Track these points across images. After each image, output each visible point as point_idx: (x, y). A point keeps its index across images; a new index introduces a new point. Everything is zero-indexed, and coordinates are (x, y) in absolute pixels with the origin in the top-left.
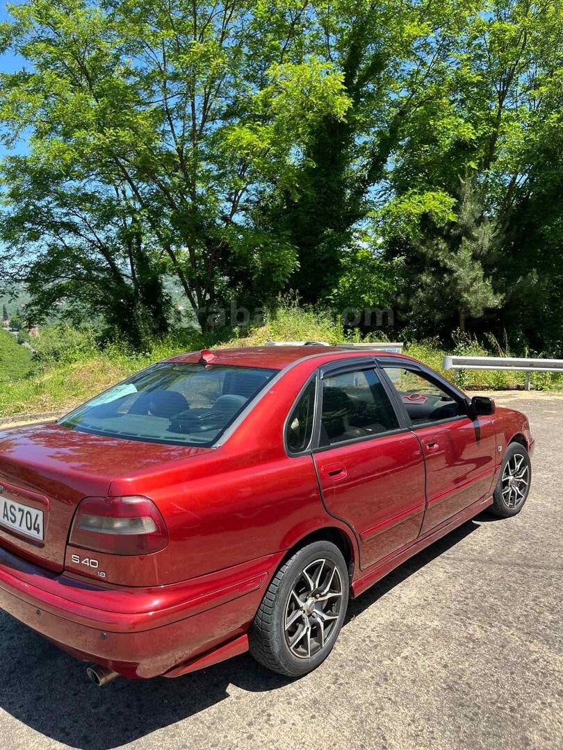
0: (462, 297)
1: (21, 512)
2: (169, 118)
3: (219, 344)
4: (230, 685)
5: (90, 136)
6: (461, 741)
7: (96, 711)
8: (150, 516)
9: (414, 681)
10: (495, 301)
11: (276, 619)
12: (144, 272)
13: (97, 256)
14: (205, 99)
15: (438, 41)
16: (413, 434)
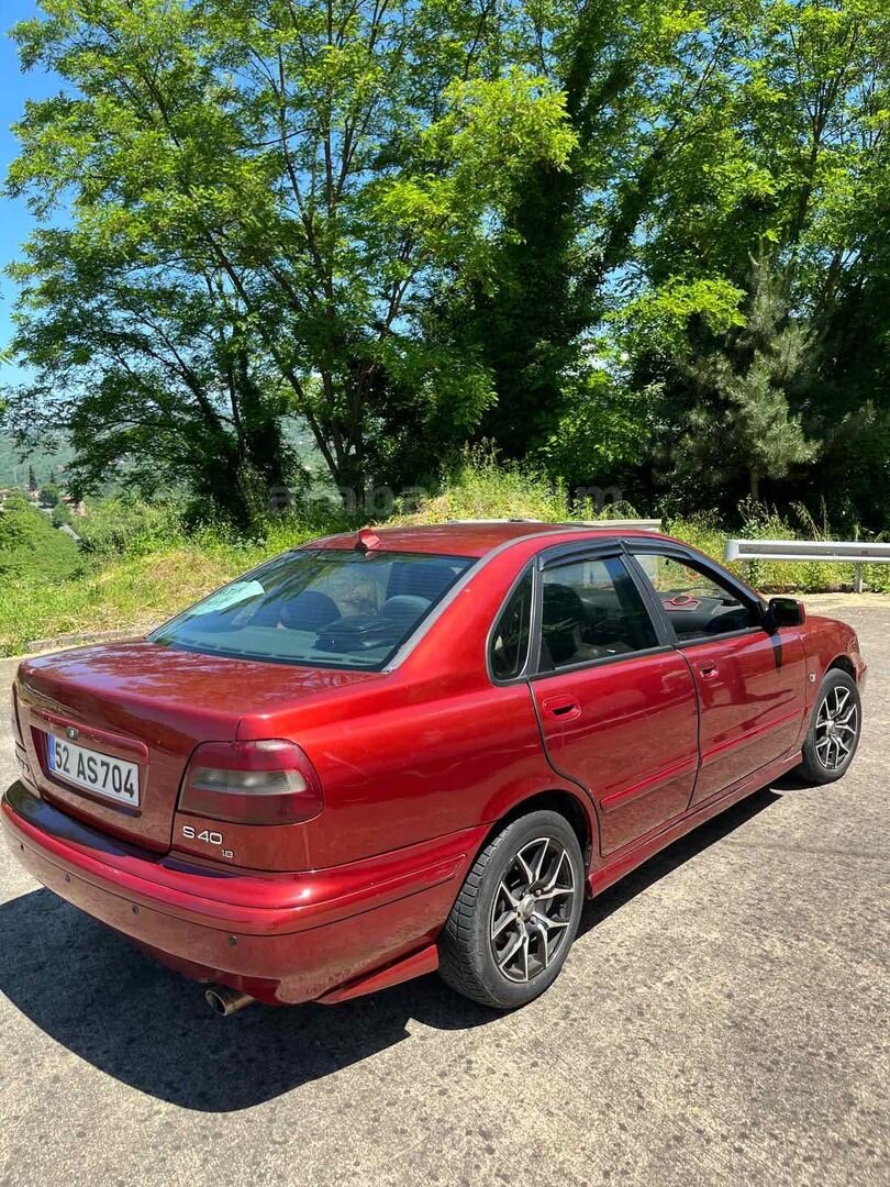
0: (755, 447)
1: (105, 767)
2: (290, 168)
3: (372, 524)
4: (411, 1020)
5: (168, 199)
6: (754, 1100)
7: (216, 1057)
8: (297, 769)
9: (682, 1016)
10: (806, 452)
11: (478, 923)
12: (253, 411)
13: (178, 387)
14: (346, 136)
15: (715, 38)
16: (680, 655)
